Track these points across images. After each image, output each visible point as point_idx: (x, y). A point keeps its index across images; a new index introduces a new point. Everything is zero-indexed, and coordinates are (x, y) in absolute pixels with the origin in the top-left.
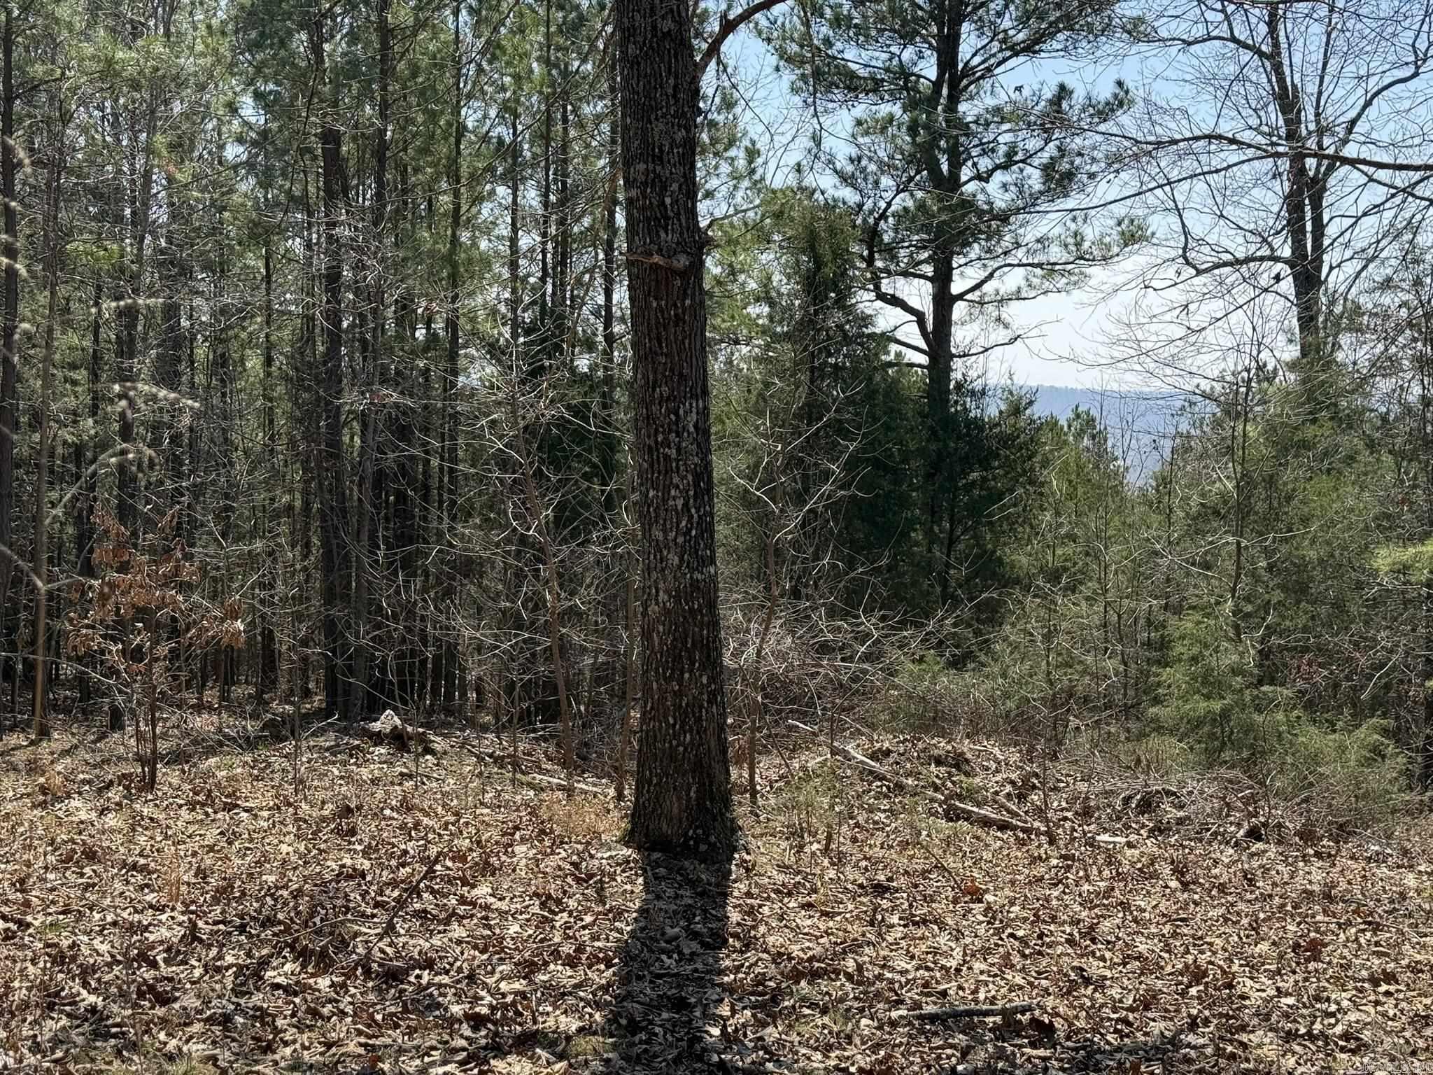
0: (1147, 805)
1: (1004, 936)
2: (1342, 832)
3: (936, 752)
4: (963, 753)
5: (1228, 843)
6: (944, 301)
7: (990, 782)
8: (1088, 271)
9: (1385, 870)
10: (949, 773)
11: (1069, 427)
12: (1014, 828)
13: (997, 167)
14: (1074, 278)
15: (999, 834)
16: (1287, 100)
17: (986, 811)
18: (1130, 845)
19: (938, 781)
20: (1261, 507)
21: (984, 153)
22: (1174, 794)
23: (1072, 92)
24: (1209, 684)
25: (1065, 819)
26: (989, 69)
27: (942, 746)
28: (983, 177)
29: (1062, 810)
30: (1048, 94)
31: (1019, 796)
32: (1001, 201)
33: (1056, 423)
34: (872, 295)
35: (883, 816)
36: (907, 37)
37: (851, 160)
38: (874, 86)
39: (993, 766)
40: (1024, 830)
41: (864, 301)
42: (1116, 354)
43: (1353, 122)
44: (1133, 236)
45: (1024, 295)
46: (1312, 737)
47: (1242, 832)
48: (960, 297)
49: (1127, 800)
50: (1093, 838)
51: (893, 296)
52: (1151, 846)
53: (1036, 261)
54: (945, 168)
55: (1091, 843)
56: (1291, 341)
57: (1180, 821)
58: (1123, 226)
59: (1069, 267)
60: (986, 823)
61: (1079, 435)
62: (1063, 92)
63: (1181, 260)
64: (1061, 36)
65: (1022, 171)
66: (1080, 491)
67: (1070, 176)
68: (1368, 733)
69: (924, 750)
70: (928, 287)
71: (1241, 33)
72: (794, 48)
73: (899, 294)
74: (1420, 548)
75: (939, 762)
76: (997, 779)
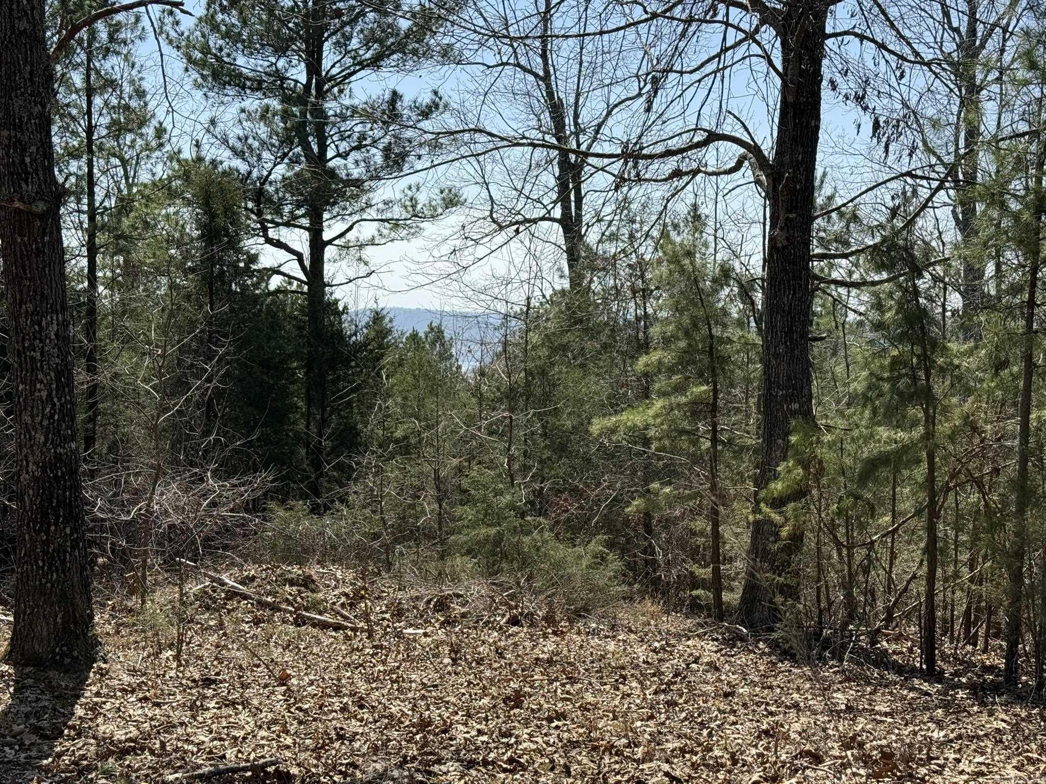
0: (442, 605)
1: (292, 710)
2: (579, 614)
3: (290, 576)
4: (310, 576)
5: (495, 628)
6: (318, 245)
7: (330, 595)
8: (422, 225)
9: (596, 640)
10: (299, 591)
11: (426, 337)
12: (346, 628)
13: (353, 149)
14: (412, 231)
15: (333, 634)
16: (556, 109)
17: (326, 618)
18: (426, 635)
19: (290, 598)
20: (538, 391)
21: (342, 139)
22: (462, 596)
23: (401, 97)
24: (491, 516)
25: (383, 619)
26: (345, 77)
27: (296, 570)
28: (344, 156)
29: (382, 613)
30: (387, 96)
31: (351, 605)
32: (356, 173)
33: (417, 334)
34: (262, 240)
35: (247, 626)
36: (281, 50)
37: (239, 139)
38: (258, 86)
39: (333, 583)
40: (352, 629)
41: (253, 244)
42: (411, 283)
43: (600, 126)
44: (452, 201)
45: (377, 242)
46: (560, 551)
47: (504, 620)
48: (330, 242)
49: (429, 602)
50: (401, 631)
51: (278, 241)
52: (441, 634)
53: (384, 217)
54: (315, 148)
55: (399, 635)
56: (561, 277)
57: (463, 615)
58: (444, 195)
59: (408, 222)
60: (324, 626)
61: (433, 344)
62: (395, 96)
63: (489, 219)
64: (395, 56)
65: (368, 151)
66: (421, 382)
67: (403, 156)
68: (596, 545)
69: (281, 576)
70: (306, 235)
71: (523, 61)
72: (198, 55)
73: (282, 240)
74: (619, 417)
75: (292, 583)
76: (334, 593)
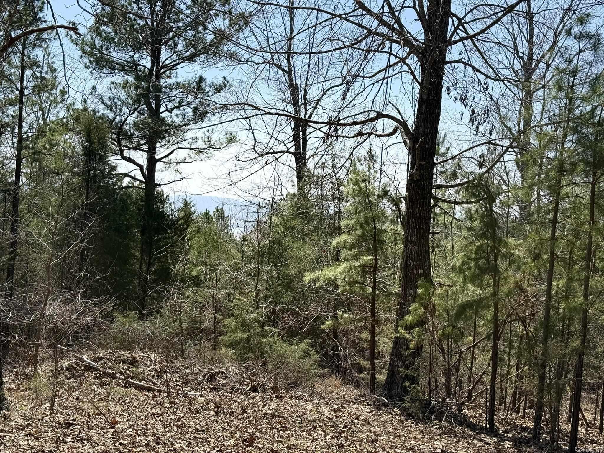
0: (212, 378)
2: (292, 385)
3: (123, 358)
4: (135, 358)
5: (242, 393)
7: (146, 370)
8: (213, 152)
9: (301, 402)
10: (128, 367)
11: (214, 215)
12: (155, 390)
13: (176, 107)
14: (208, 155)
15: (147, 393)
17: (143, 383)
18: (201, 396)
19: (122, 371)
20: (276, 252)
21: (170, 101)
22: (224, 373)
23: (205, 80)
24: (245, 326)
25: (177, 385)
26: (173, 66)
27: (126, 354)
28: (170, 111)
29: (176, 381)
31: (158, 376)
32: (177, 121)
33: (209, 213)
34: (119, 157)
35: (96, 387)
36: (137, 48)
37: (110, 99)
38: (122, 69)
39: (149, 363)
40: (158, 391)
41: (114, 160)
44: (231, 140)
45: (187, 161)
46: (283, 348)
47: (248, 389)
48: (160, 160)
49: (204, 376)
50: (187, 393)
51: (129, 158)
52: (210, 396)
53: (192, 147)
54: (154, 106)
55: (186, 395)
56: (293, 186)
57: (224, 385)
58: (227, 136)
59: (206, 150)
60: (142, 388)
61: (218, 219)
62: (201, 79)
63: (253, 150)
64: (202, 56)
65: (184, 110)
66: (210, 242)
67: (205, 113)
68: (304, 346)
69: (118, 357)
70: (145, 155)
72: (88, 49)
73: (132, 157)
74: (320, 272)
75: (124, 362)
76: (149, 369)
